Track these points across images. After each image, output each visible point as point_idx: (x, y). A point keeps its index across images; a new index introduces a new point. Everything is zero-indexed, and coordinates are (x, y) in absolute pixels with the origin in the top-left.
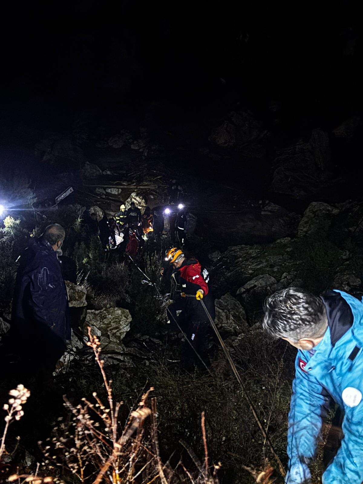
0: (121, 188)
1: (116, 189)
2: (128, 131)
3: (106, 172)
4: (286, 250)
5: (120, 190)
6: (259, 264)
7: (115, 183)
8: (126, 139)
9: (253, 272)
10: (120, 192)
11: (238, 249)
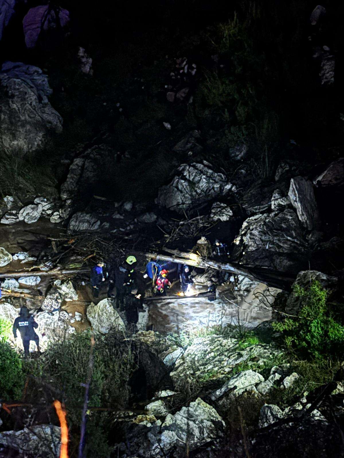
0: (40, 276)
1: (33, 277)
2: (45, 200)
3: (18, 256)
4: (273, 336)
5: (39, 279)
6: (238, 359)
7: (30, 269)
8: (43, 210)
9: (231, 369)
10: (38, 282)
11: (208, 340)
